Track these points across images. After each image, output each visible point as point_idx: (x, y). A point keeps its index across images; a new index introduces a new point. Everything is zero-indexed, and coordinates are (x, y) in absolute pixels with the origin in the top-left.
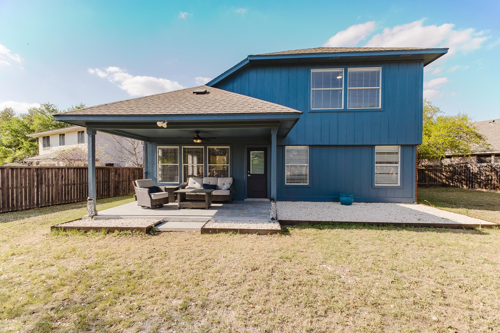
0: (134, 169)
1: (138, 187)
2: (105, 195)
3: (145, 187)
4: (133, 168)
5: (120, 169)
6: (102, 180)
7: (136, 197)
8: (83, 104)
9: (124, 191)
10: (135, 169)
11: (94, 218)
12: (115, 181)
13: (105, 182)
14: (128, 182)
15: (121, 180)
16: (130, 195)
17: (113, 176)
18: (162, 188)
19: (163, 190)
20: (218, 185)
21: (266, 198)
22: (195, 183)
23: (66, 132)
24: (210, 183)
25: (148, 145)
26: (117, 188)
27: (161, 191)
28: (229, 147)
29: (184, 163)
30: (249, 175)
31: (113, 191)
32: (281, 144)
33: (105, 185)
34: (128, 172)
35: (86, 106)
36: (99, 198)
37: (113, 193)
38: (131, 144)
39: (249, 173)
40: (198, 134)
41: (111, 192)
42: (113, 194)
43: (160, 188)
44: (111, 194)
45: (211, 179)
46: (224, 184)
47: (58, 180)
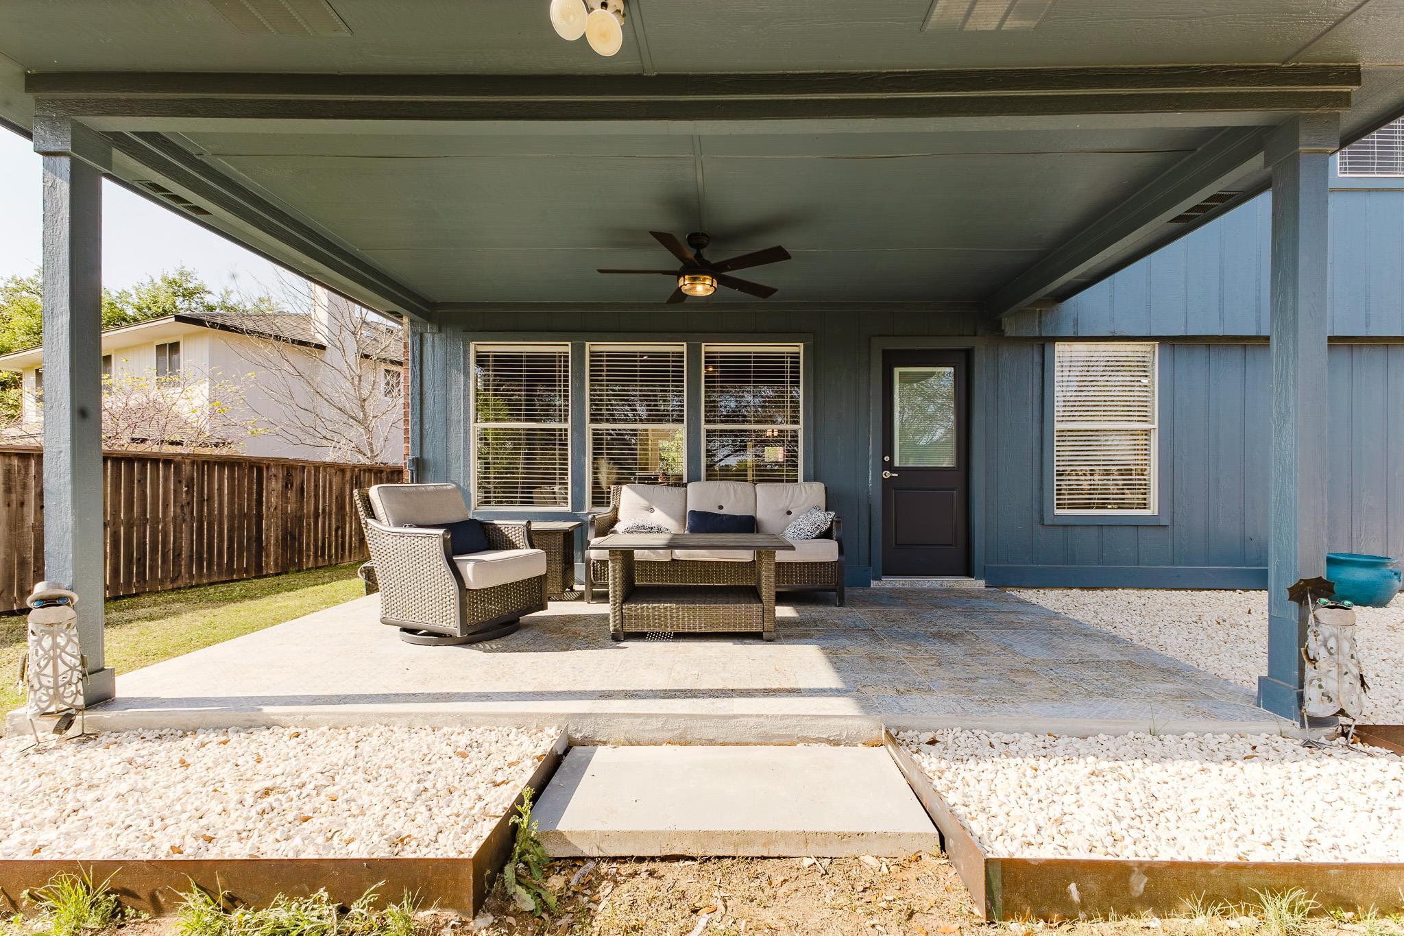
0: (360, 470)
1: (385, 521)
2: (240, 570)
3: (421, 522)
4: (354, 467)
5: (304, 467)
6: (231, 511)
7: (370, 575)
8: (188, 269)
9: (320, 551)
10: (364, 470)
11: (75, 730)
12: (284, 512)
13: (243, 516)
14: (337, 520)
15: (308, 512)
16: (344, 568)
17: (275, 494)
18: (512, 527)
19: (518, 536)
20: (760, 515)
21: (969, 572)
22: (651, 510)
23: (118, 350)
24: (721, 507)
25: (428, 337)
26: (291, 539)
27: (503, 544)
28: (799, 348)
29: (592, 421)
30: (887, 474)
31: (276, 553)
32: (1040, 331)
33: (241, 528)
34: (336, 480)
35: (197, 276)
36: (215, 579)
37: (276, 560)
38: (348, 384)
39: (889, 466)
40: (701, 252)
41: (268, 556)
42: (276, 564)
43: (496, 529)
44: (267, 564)
45: (727, 489)
46: (789, 513)
47: (22, 504)
